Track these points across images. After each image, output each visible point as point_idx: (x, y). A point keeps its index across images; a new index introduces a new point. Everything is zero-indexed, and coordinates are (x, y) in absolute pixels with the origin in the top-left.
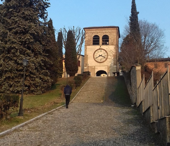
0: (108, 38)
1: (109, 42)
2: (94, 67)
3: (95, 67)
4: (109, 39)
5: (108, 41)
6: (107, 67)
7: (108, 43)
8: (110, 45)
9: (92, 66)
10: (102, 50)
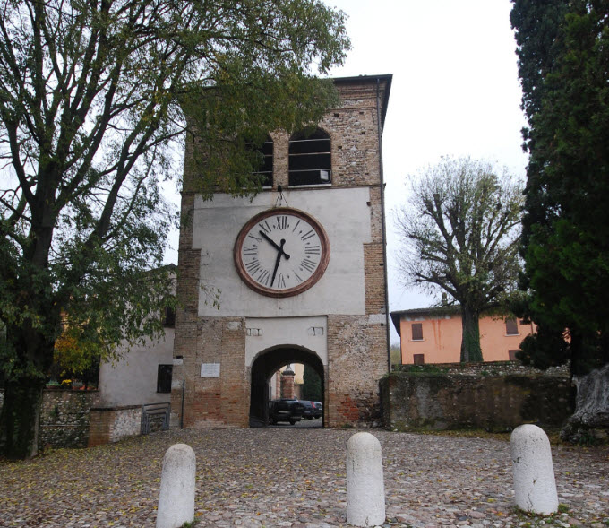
0: (327, 146)
1: (335, 169)
2: (235, 326)
3: (242, 321)
4: (330, 150)
5: (326, 163)
6: (323, 323)
7: (323, 175)
8: (340, 187)
9: (226, 320)
10: (292, 220)
